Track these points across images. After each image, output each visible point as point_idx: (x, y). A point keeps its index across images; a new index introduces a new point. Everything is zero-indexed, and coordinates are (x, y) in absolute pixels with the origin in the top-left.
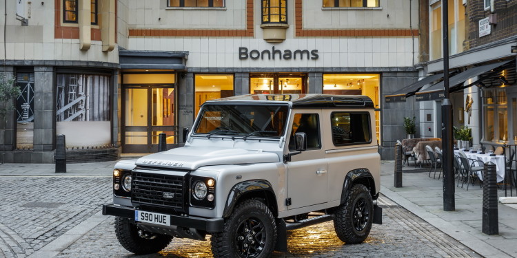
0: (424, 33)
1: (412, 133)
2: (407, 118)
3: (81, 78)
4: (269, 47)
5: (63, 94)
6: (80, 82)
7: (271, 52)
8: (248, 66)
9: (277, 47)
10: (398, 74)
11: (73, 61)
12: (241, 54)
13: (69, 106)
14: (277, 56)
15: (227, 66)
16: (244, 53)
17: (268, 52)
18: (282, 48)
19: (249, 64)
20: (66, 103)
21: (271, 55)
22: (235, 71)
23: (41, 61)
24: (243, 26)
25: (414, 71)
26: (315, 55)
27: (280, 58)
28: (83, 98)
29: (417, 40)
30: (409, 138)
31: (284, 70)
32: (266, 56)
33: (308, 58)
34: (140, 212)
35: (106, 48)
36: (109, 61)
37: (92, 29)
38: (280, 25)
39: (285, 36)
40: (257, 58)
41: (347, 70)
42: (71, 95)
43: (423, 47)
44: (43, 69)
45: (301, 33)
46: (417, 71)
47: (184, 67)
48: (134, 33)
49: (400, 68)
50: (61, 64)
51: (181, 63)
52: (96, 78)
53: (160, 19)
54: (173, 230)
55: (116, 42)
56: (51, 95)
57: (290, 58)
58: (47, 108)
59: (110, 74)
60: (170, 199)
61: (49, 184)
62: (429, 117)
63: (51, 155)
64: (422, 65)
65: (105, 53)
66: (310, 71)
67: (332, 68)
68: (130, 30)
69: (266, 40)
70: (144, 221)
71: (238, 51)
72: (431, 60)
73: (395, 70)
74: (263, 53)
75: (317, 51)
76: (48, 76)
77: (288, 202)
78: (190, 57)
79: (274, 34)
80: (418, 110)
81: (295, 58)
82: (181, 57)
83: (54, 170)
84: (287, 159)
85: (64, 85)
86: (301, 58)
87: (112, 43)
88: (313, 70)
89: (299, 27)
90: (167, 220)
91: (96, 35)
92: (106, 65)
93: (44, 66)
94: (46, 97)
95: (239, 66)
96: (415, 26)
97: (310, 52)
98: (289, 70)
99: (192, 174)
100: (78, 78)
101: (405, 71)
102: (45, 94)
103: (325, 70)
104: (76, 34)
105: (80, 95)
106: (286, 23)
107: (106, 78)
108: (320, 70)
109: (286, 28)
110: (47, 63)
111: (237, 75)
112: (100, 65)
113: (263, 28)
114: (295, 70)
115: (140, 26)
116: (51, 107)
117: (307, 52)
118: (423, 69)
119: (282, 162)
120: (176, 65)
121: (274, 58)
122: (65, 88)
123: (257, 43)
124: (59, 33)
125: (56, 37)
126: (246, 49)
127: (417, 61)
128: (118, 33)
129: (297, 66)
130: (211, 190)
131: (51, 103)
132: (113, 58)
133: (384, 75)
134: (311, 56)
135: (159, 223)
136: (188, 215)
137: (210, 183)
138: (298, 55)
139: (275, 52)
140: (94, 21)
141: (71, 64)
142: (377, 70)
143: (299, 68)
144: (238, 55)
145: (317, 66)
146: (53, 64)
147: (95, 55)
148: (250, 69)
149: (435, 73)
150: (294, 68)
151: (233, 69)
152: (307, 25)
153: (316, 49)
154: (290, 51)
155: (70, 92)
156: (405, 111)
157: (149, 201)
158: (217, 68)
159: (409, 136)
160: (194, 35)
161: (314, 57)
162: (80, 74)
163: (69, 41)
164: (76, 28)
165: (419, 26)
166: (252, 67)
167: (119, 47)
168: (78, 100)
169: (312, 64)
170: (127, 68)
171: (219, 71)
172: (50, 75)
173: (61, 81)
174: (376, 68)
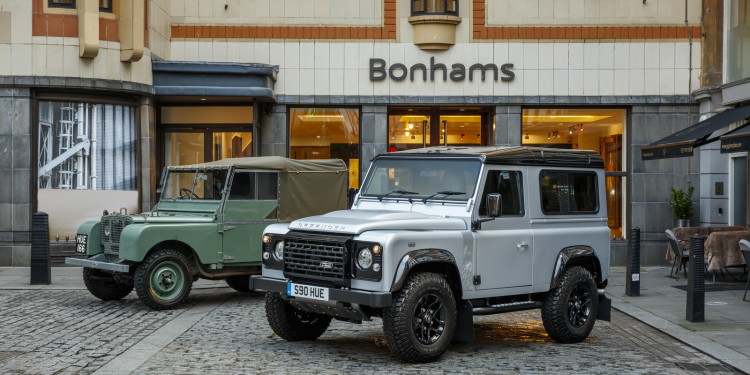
0: (712, 32)
1: (686, 218)
2: (677, 190)
3: (82, 109)
4: (425, 59)
5: (50, 137)
6: (80, 116)
7: (428, 66)
8: (386, 93)
9: (440, 59)
10: (661, 109)
11: (67, 78)
12: (373, 70)
13: (61, 159)
14: (439, 74)
15: (347, 93)
16: (378, 70)
17: (421, 67)
18: (447, 59)
19: (388, 89)
20: (55, 155)
21: (429, 73)
22: (362, 101)
23: (8, 77)
24: (376, 20)
25: (693, 103)
26: (508, 73)
27: (445, 79)
28: (85, 145)
29: (697, 46)
30: (681, 226)
31: (452, 101)
32: (419, 74)
33: (496, 78)
34: (293, 285)
35: (128, 56)
36: (133, 80)
37: (101, 20)
38: (445, 17)
39: (454, 37)
40: (402, 79)
41: (567, 101)
42: (65, 139)
43: (711, 58)
44: (12, 92)
45: (482, 32)
46: (698, 104)
47: (270, 93)
48: (180, 32)
49: (665, 97)
50: (44, 83)
51: (265, 86)
52: (109, 109)
53: (226, 7)
54: (332, 307)
55: (146, 44)
56: (26, 141)
57: (462, 79)
58: (19, 165)
59: (136, 104)
60: (328, 270)
61: (10, 307)
62: (720, 188)
63: (25, 251)
64: (708, 92)
65: (127, 64)
66: (498, 102)
67: (539, 97)
68: (173, 28)
69: (419, 45)
70: (298, 295)
71: (367, 66)
72: (724, 81)
73: (655, 101)
74: (414, 68)
75: (511, 66)
76: (21, 105)
77: (477, 280)
78: (280, 77)
79: (434, 34)
80: (697, 176)
81: (471, 79)
82: (265, 75)
83: (28, 279)
84: (476, 226)
85: (51, 120)
86: (483, 79)
87: (139, 46)
88: (504, 101)
89: (480, 21)
90: (325, 295)
91: (109, 31)
92: (128, 87)
93: (14, 86)
94: (19, 145)
95: (370, 93)
96: (695, 20)
97: (499, 67)
98: (461, 101)
99: (356, 239)
100: (77, 108)
101: (674, 102)
102: (16, 138)
103: (527, 102)
104: (72, 29)
105: (80, 140)
106: (456, 13)
107: (127, 109)
108: (518, 101)
109: (456, 24)
110: (20, 82)
111: (365, 109)
112: (118, 87)
113: (414, 23)
114: (471, 101)
115: (191, 20)
116: (28, 162)
117: (493, 67)
118: (710, 99)
119: (469, 230)
120: (255, 89)
121: (432, 79)
122: (54, 126)
123: (403, 50)
124: (40, 26)
125: (35, 33)
126: (382, 62)
127: (697, 86)
128: (151, 31)
129: (476, 94)
130: (378, 258)
131: (27, 154)
132: (142, 75)
133: (634, 109)
134: (501, 75)
135: (315, 298)
136: (350, 288)
137: (376, 249)
138: (477, 74)
139: (435, 67)
140: (105, 5)
141: (63, 83)
142: (623, 102)
143: (478, 97)
144: (366, 74)
145: (511, 94)
146: (29, 82)
147: (107, 68)
148: (389, 97)
149: (738, 105)
150: (469, 97)
151: (359, 97)
152: (494, 18)
153: (511, 62)
154: (462, 67)
155: (62, 135)
156: (672, 176)
157: (304, 272)
158: (329, 97)
159: (681, 222)
160: (288, 37)
161: (506, 76)
162: (80, 102)
163: (59, 40)
164: (73, 16)
165: (703, 20)
166: (392, 94)
167: (152, 55)
168: (77, 148)
169: (502, 90)
170: (167, 93)
171: (333, 101)
172: (24, 105)
173: (46, 115)
174: (621, 97)
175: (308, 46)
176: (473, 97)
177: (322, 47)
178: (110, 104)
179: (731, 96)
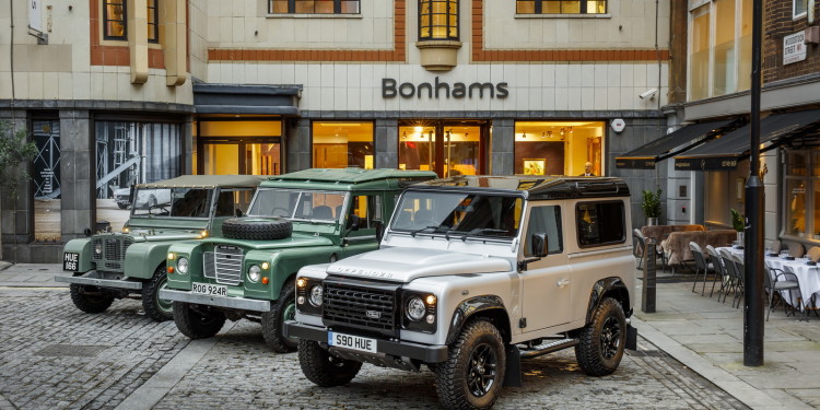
0: (678, 56)
1: (655, 216)
2: (648, 192)
3: (133, 129)
4: (430, 78)
5: (105, 154)
6: (132, 135)
7: (433, 86)
8: (396, 109)
9: (443, 78)
10: (635, 122)
11: (121, 102)
12: (385, 89)
13: (116, 173)
14: (443, 92)
15: (363, 109)
16: (390, 88)
17: (428, 85)
18: (450, 79)
19: (398, 105)
20: (111, 169)
21: (434, 90)
22: (376, 116)
23: (70, 101)
24: (388, 44)
25: (662, 117)
26: (503, 91)
27: (448, 96)
28: (136, 160)
29: (666, 67)
30: (650, 224)
31: (454, 116)
32: (425, 92)
33: (492, 96)
34: (335, 334)
35: (172, 81)
36: (177, 102)
37: (150, 51)
38: (447, 43)
39: (455, 60)
40: (411, 96)
41: (553, 115)
42: (118, 155)
43: (677, 79)
44: (74, 114)
45: (480, 55)
46: (665, 118)
47: (296, 111)
48: (216, 55)
49: (638, 111)
50: (101, 106)
51: (292, 104)
52: (157, 127)
53: (256, 33)
54: (380, 357)
55: (188, 70)
56: (87, 156)
57: (463, 96)
58: (81, 177)
59: (180, 122)
60: (375, 320)
62: (683, 191)
64: (674, 108)
65: (172, 88)
66: (494, 116)
67: (530, 111)
68: (210, 52)
69: (426, 67)
70: (341, 346)
71: (380, 84)
72: (689, 100)
73: (630, 115)
74: (421, 87)
75: (505, 84)
76: (81, 125)
77: (523, 324)
78: (304, 94)
79: (439, 57)
80: (665, 180)
81: (470, 96)
82: (291, 94)
84: (522, 267)
85: (106, 139)
86: (481, 96)
87: (182, 72)
88: (499, 115)
89: (478, 45)
90: (373, 346)
91: (156, 60)
92: (172, 108)
93: (75, 109)
94: (80, 160)
95: (383, 109)
96: (664, 44)
97: (495, 86)
98: (462, 115)
99: (405, 287)
100: (129, 127)
101: (647, 116)
102: (78, 154)
103: (519, 115)
104: (124, 58)
105: (132, 156)
106: (457, 39)
107: (173, 127)
108: (511, 115)
109: (457, 48)
110: (80, 105)
111: (378, 123)
112: (165, 108)
113: (421, 48)
114: (470, 115)
115: (225, 45)
116: (88, 174)
117: (490, 86)
118: (675, 114)
119: (515, 271)
120: (284, 108)
121: (437, 96)
122: (109, 144)
123: (411, 71)
124: (97, 57)
125: (93, 63)
126: (394, 81)
127: (665, 102)
128: (191, 57)
129: (475, 109)
130: (432, 310)
131: (87, 168)
132: (184, 97)
133: (611, 122)
134: (496, 92)
135: (360, 349)
136: (399, 338)
137: (430, 300)
138: (476, 92)
139: (439, 86)
140: (153, 37)
141: (117, 106)
142: (601, 115)
143: (477, 112)
144: (380, 91)
145: (506, 109)
146: (89, 106)
147: (156, 92)
148: (399, 112)
149: (697, 122)
150: (469, 112)
151: (373, 112)
152: (491, 42)
153: (505, 81)
154: (463, 85)
155: (116, 152)
156: (644, 180)
157: (347, 321)
158: (347, 112)
159: (650, 220)
160: (311, 60)
161: (501, 94)
162: (131, 122)
163: (113, 68)
164: (124, 47)
165: (670, 45)
166: (402, 109)
167: (193, 78)
168: (129, 164)
169: (497, 106)
170: (206, 111)
171: (350, 116)
172: (85, 125)
173: (102, 134)
174: (600, 111)
175: (328, 68)
176: (473, 112)
177: (341, 68)
178: (157, 123)
179: (692, 114)
